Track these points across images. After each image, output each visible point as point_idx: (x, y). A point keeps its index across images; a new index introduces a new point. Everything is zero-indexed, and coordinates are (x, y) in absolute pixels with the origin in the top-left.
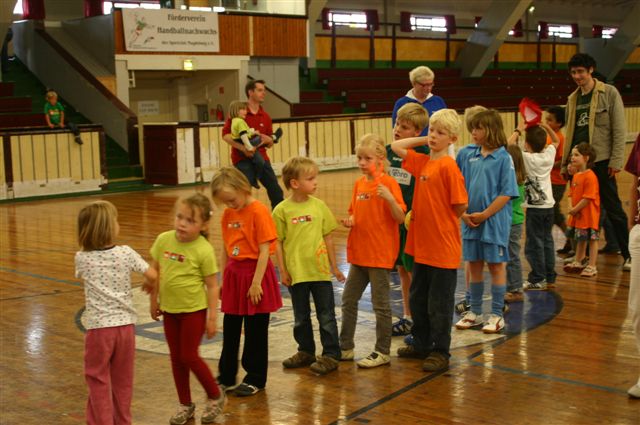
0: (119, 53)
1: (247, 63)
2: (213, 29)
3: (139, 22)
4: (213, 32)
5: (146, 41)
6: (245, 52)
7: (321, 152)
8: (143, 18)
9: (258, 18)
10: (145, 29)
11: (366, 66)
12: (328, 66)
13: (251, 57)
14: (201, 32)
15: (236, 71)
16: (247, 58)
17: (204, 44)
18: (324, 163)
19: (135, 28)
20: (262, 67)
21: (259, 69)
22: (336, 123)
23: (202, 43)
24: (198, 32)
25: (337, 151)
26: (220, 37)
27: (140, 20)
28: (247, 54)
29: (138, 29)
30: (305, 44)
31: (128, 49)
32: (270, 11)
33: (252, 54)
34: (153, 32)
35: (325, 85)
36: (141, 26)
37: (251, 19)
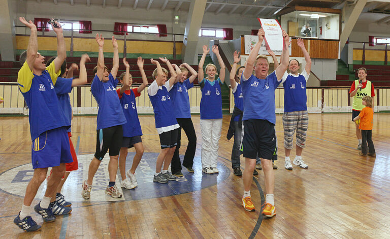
0: (242, 55)
9: (313, 41)
11: (383, 64)
12: (360, 63)
19: (250, 44)
21: (315, 64)
22: (340, 91)
25: (339, 104)
26: (292, 49)
27: (253, 41)
29: (252, 45)
31: (246, 53)
36: (253, 43)
37: (309, 41)
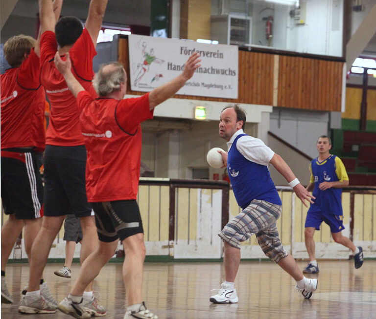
1: (268, 116)
2: (232, 69)
3: (147, 55)
4: (232, 73)
5: (154, 79)
6: (267, 101)
7: (367, 233)
8: (152, 50)
9: (285, 57)
10: (153, 64)
12: (356, 128)
13: (274, 108)
14: (218, 72)
15: (256, 124)
16: (269, 109)
17: (221, 87)
18: (370, 247)
19: (142, 62)
20: (283, 122)
21: (279, 124)
23: (218, 87)
24: (214, 71)
26: (240, 80)
27: (148, 51)
28: (269, 103)
29: (146, 63)
30: (341, 95)
31: (132, 88)
32: (300, 50)
33: (275, 104)
34: (162, 68)
35: (355, 152)
36: (149, 60)
37: (276, 58)
